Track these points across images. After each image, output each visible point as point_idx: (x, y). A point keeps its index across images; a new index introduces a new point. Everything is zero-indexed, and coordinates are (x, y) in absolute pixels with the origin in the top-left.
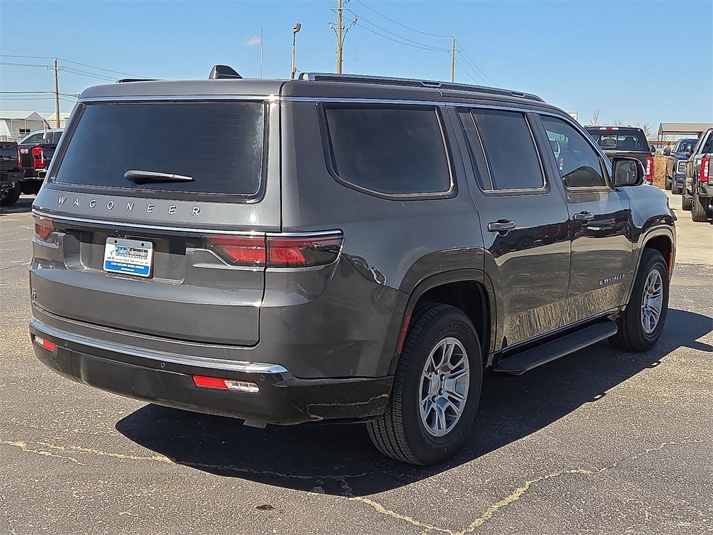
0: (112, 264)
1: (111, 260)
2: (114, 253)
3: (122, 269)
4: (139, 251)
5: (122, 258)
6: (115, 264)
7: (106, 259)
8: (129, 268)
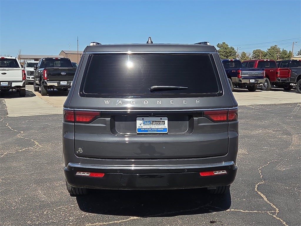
0: (142, 129)
1: (141, 128)
2: (142, 125)
3: (148, 131)
4: (159, 122)
5: (148, 126)
6: (144, 129)
7: (137, 128)
8: (153, 130)
